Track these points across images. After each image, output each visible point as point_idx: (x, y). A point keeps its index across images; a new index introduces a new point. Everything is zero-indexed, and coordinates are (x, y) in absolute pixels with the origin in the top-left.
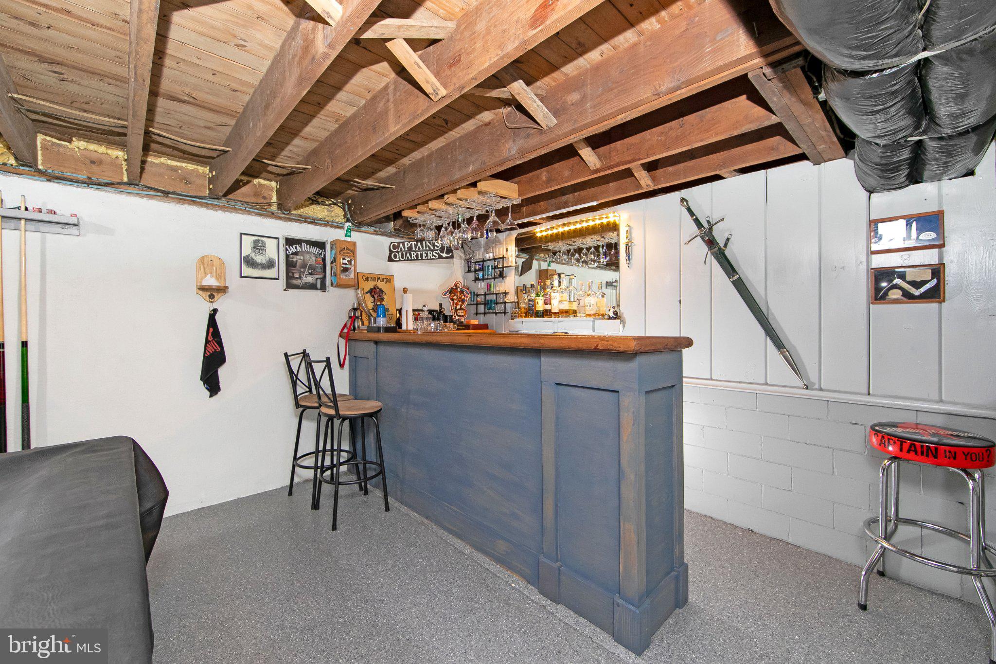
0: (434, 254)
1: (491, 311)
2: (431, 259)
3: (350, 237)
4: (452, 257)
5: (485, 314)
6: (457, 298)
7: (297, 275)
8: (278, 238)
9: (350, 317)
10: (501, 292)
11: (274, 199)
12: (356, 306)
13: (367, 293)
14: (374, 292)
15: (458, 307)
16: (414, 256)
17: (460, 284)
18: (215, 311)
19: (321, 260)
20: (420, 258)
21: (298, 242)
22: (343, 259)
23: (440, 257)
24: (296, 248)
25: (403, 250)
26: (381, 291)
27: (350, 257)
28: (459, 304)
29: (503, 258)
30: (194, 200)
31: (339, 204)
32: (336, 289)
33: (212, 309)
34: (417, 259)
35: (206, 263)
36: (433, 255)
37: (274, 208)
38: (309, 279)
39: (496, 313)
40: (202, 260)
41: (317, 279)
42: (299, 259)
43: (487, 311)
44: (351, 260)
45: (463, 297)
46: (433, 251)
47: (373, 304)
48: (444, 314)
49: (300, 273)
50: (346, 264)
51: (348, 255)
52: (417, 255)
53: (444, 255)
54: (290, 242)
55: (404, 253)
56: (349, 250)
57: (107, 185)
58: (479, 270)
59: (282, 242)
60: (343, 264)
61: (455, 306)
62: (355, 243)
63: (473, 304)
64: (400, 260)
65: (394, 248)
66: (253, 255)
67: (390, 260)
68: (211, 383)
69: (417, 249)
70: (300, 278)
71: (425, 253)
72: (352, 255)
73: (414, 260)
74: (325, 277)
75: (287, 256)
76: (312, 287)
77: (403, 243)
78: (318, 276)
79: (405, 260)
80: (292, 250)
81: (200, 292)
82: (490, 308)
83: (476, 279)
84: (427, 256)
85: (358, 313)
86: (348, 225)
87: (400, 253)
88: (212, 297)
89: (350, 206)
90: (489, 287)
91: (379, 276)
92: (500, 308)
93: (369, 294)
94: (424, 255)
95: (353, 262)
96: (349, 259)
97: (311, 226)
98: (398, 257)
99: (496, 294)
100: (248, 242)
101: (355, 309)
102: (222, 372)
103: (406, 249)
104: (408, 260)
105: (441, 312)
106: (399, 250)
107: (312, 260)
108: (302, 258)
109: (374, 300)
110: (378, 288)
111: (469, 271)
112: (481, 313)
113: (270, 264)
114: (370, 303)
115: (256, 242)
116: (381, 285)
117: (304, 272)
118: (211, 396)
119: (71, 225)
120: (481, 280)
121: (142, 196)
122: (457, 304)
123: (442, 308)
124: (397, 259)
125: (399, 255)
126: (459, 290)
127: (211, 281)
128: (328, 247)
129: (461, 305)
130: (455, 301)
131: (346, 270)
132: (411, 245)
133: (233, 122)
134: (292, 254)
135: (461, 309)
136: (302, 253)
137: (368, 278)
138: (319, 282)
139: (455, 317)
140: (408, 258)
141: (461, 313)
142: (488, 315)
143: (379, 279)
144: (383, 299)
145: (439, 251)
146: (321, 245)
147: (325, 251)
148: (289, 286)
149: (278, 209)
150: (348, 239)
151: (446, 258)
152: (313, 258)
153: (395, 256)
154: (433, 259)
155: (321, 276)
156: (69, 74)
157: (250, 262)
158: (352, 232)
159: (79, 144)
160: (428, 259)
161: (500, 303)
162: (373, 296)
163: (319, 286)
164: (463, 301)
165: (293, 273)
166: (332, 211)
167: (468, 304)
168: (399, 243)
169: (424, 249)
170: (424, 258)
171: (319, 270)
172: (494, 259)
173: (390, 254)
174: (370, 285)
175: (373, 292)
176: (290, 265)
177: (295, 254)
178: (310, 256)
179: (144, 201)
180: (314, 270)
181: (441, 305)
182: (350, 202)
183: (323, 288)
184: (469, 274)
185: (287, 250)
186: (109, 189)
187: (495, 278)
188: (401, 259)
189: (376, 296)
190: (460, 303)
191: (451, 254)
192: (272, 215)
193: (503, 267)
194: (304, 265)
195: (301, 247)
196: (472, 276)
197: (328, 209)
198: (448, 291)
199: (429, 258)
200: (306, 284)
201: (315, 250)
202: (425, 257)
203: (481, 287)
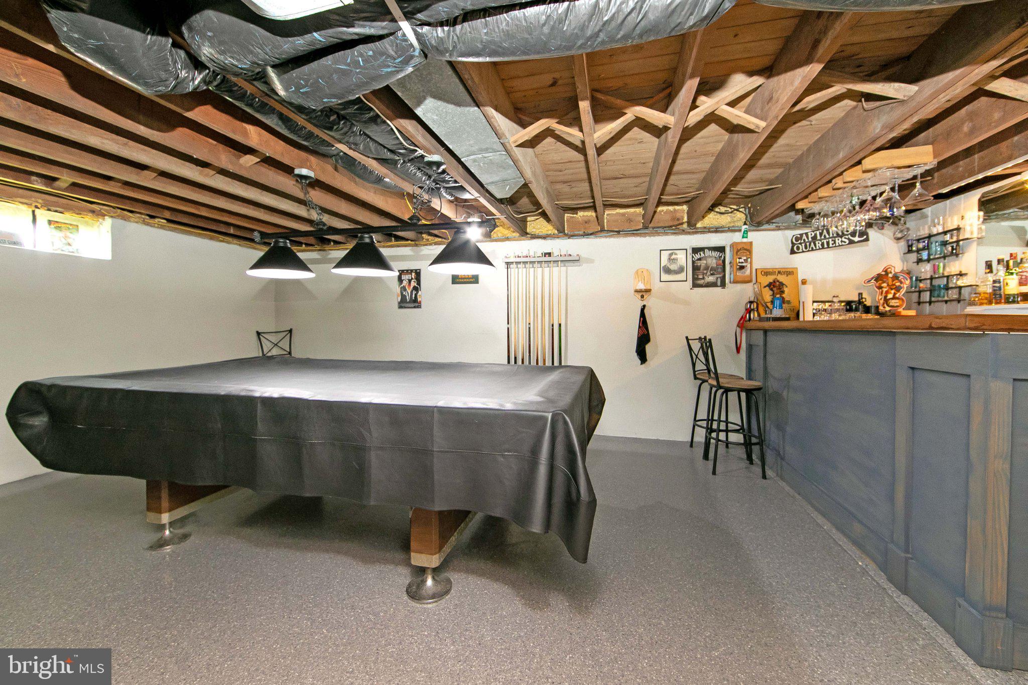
0: (843, 239)
1: (940, 299)
2: (839, 246)
3: (747, 237)
4: (867, 240)
5: (930, 302)
6: (888, 285)
7: (701, 277)
8: (686, 250)
9: (746, 309)
10: (953, 274)
11: (685, 219)
12: (752, 299)
13: (765, 287)
14: (773, 285)
15: (890, 296)
16: (819, 244)
17: (893, 268)
18: (644, 306)
19: (721, 262)
20: (826, 246)
21: (702, 249)
22: (739, 258)
23: (851, 242)
24: (700, 255)
25: (807, 240)
26: (782, 284)
27: (746, 256)
28: (891, 293)
29: (958, 229)
30: (635, 233)
31: (741, 210)
32: (735, 285)
33: (642, 305)
34: (823, 248)
35: (639, 274)
36: (842, 241)
37: (685, 226)
38: (711, 279)
39: (946, 302)
40: (637, 272)
41: (717, 278)
42: (703, 263)
43: (933, 299)
44: (747, 258)
45: (898, 284)
46: (841, 237)
47: (772, 297)
48: (865, 305)
49: (703, 275)
50: (742, 263)
51: (745, 254)
52: (823, 244)
53: (856, 239)
54: (695, 250)
55: (808, 244)
56: (745, 249)
57: (591, 234)
58: (924, 249)
59: (690, 251)
60: (739, 263)
61: (884, 294)
62: (751, 243)
63: (915, 292)
64: (803, 252)
65: (796, 241)
66: (668, 265)
67: (793, 252)
68: (642, 356)
69: (823, 237)
70: (703, 278)
71: (832, 240)
72: (748, 253)
73: (820, 249)
74: (724, 276)
75: (693, 262)
76: (713, 285)
77: (806, 234)
78: (718, 276)
79: (809, 251)
80: (697, 256)
81: (636, 293)
82: (939, 296)
83: (920, 261)
84: (835, 243)
85: (754, 306)
86: (744, 227)
87: (803, 245)
88: (642, 297)
89: (749, 209)
90: (935, 269)
91: (779, 270)
92: (953, 294)
93: (767, 288)
94: (831, 242)
95: (749, 260)
96: (745, 258)
97: (713, 235)
98: (801, 248)
99: (948, 277)
100: (665, 255)
101: (751, 302)
102: (649, 348)
103: (810, 239)
104: (813, 250)
105: (860, 302)
106: (802, 241)
107: (712, 262)
108: (705, 262)
109: (773, 294)
110: (778, 281)
111: (910, 251)
112: (926, 302)
113: (681, 270)
114: (767, 295)
115: (671, 255)
116: (781, 278)
117: (706, 273)
118: (641, 364)
119: (576, 261)
120: (925, 261)
121: (606, 237)
122: (887, 292)
123: (862, 298)
124: (800, 251)
125: (802, 247)
126: (890, 275)
127: (641, 286)
128: (728, 250)
129: (895, 294)
130: (885, 290)
131: (742, 268)
132: (816, 235)
133: (648, 179)
134: (697, 260)
135: (894, 298)
136: (705, 258)
137: (766, 273)
138: (719, 280)
139: (884, 307)
140: (812, 248)
141: (893, 303)
142: (936, 304)
143: (779, 272)
144: (783, 292)
145: (849, 236)
146: (721, 249)
147: (725, 254)
148: (695, 285)
149: (688, 226)
150: (745, 240)
151: (859, 242)
152: (714, 261)
153: (798, 248)
154: (842, 245)
155: (721, 275)
156: (573, 184)
157: (668, 271)
158: (749, 233)
159: (581, 213)
160: (835, 246)
161: (952, 288)
162: (771, 290)
163: (719, 284)
164: (898, 289)
165: (698, 276)
166: (734, 217)
167: (907, 292)
168: (801, 235)
169: (831, 236)
170: (831, 245)
171: (720, 270)
172: (945, 233)
173: (793, 247)
174: (770, 279)
175: (771, 285)
176: (695, 268)
177: (700, 259)
178: (711, 260)
179: (608, 240)
180: (715, 271)
181: (860, 294)
182: (749, 205)
183: (723, 285)
184: (908, 255)
185: (693, 257)
186: (592, 236)
187: (944, 257)
188: (804, 250)
189: (775, 289)
190: (893, 292)
191: (865, 237)
192: (684, 232)
193: (958, 242)
194: (707, 268)
195: (704, 253)
196: (913, 257)
197: (730, 216)
198: (872, 278)
199: (837, 245)
200: (708, 283)
201: (716, 254)
202: (833, 244)
203: (926, 270)
